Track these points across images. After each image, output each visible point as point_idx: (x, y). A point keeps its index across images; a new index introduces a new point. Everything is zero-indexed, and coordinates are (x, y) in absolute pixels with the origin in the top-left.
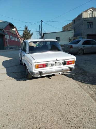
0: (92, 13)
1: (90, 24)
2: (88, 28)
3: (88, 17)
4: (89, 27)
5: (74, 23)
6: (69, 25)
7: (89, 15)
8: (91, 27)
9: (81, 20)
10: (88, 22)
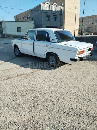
0: (49, 6)
1: (48, 17)
2: (46, 20)
3: (46, 9)
4: (48, 20)
5: (32, 14)
6: (22, 14)
7: (47, 7)
8: (49, 19)
9: (39, 11)
10: (46, 15)
